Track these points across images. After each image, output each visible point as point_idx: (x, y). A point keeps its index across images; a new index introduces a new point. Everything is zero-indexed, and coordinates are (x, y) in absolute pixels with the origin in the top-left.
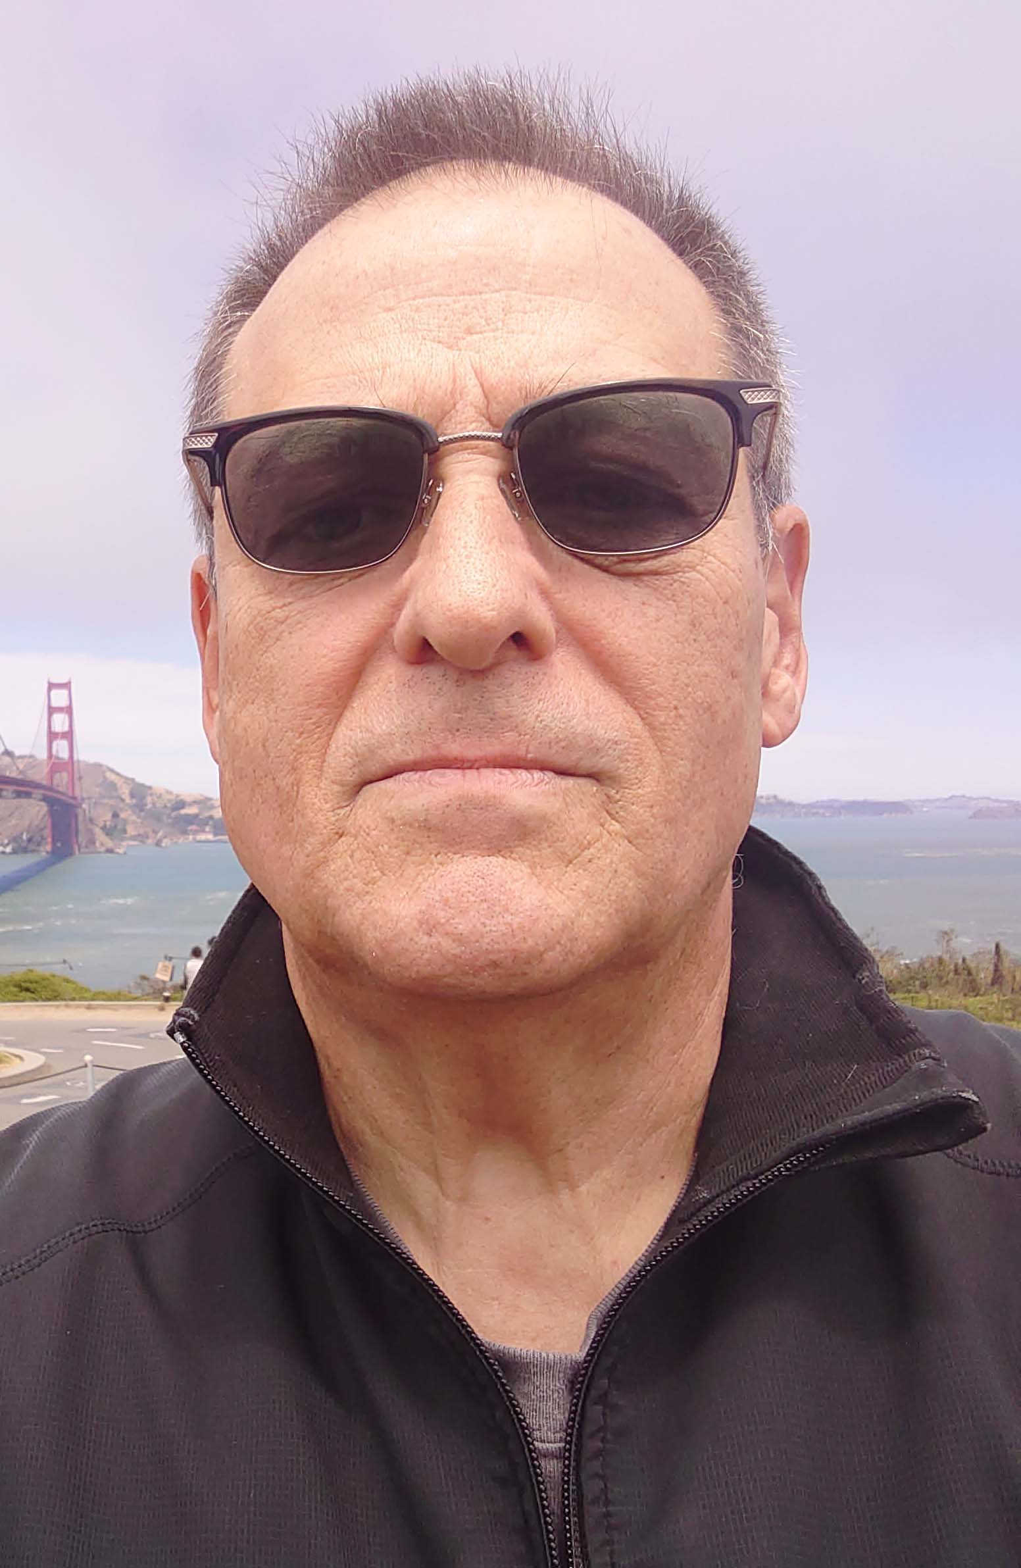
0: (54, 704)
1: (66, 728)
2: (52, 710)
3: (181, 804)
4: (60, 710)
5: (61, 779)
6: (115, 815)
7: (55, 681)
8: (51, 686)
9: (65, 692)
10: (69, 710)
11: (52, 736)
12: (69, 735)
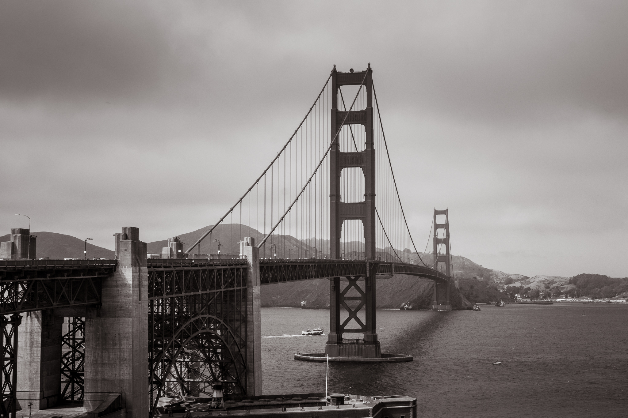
0: (438, 222)
1: (445, 237)
2: (437, 226)
3: (510, 281)
4: (441, 226)
5: (441, 267)
6: (472, 287)
7: (438, 209)
8: (437, 213)
9: (445, 216)
10: (446, 226)
11: (437, 241)
12: (446, 241)
